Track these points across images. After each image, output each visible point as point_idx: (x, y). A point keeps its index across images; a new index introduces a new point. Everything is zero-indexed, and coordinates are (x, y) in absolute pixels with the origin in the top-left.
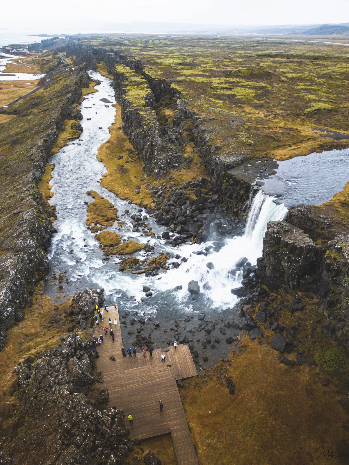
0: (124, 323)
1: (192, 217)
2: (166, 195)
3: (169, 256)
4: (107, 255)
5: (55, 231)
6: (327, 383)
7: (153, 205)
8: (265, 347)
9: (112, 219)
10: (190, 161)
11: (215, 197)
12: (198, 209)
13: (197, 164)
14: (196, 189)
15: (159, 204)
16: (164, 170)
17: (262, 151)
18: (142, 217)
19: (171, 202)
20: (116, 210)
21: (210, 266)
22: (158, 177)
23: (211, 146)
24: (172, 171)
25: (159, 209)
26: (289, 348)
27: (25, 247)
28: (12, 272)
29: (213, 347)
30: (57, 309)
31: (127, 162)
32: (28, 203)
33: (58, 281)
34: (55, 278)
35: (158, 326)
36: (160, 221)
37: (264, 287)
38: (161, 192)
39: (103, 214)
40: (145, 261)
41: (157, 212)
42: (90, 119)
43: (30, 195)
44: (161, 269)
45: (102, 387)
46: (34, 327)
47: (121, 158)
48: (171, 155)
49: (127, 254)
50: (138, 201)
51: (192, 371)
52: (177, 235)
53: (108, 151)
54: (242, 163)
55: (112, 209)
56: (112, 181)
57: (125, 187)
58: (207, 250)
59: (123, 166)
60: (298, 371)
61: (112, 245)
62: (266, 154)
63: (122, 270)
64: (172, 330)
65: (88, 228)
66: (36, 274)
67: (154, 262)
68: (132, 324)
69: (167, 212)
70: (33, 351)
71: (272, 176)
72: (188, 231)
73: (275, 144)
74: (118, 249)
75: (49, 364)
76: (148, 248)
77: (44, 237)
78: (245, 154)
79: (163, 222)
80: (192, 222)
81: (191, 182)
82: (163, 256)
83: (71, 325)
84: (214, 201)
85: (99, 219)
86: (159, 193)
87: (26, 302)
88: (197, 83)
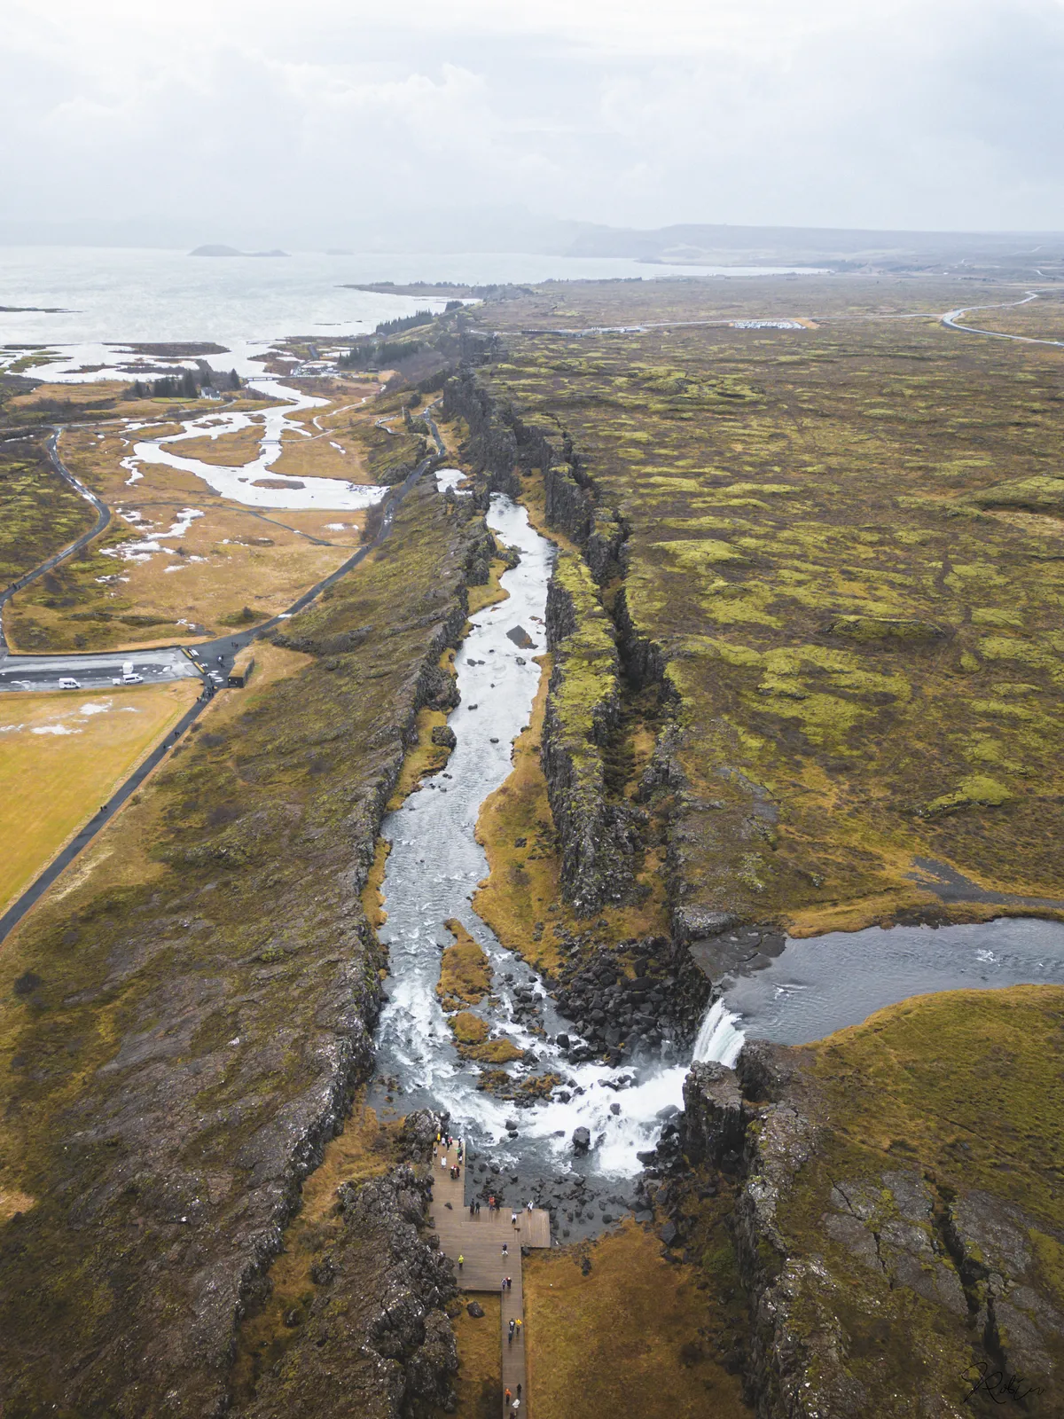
0: (471, 1167)
1: (616, 1014)
2: (585, 957)
3: (559, 1079)
4: (462, 1058)
5: (386, 1000)
6: (703, 1287)
7: (559, 971)
8: (651, 1235)
9: (481, 989)
10: (645, 892)
11: (670, 982)
12: (631, 999)
13: (656, 902)
14: (640, 958)
15: (568, 973)
16: (591, 904)
17: (771, 908)
18: (533, 993)
19: (590, 974)
20: (490, 971)
21: (616, 1109)
22: (578, 914)
23: (682, 878)
24: (607, 908)
25: (566, 983)
26: (677, 1241)
27: (350, 1029)
28: (335, 1065)
29: (582, 1222)
30: (383, 1129)
31: (532, 858)
32: (350, 945)
33: (386, 1088)
34: (382, 1082)
35: (515, 1180)
36: (564, 1010)
37: (686, 1158)
38: (577, 948)
39: (465, 977)
40: (519, 1081)
41: (559, 991)
42: (476, 707)
43: (354, 928)
44: (541, 1099)
45: (433, 1232)
46: (355, 1146)
47: (521, 843)
48: (611, 876)
49: (493, 1062)
50: (533, 958)
51: (544, 1240)
52: (584, 1043)
53: (500, 821)
54: (723, 931)
55: (485, 967)
56: (494, 900)
57: (516, 920)
58: (622, 1081)
59: (521, 866)
60: (678, 1270)
61: (471, 1043)
62: (777, 917)
63: (481, 1088)
64: (533, 1189)
65: (439, 1001)
66: (358, 1071)
67: (532, 1084)
68: (481, 1171)
69: (580, 992)
70: (355, 1175)
71: (757, 973)
72: (603, 1040)
73: (807, 895)
74: (480, 1052)
75: (379, 1189)
76: (528, 1059)
77: (370, 1010)
78: (735, 912)
79: (567, 1012)
80: (613, 1024)
81: (634, 941)
82: (549, 1078)
83: (401, 1155)
84: (664, 990)
85: (460, 986)
86: (573, 951)
87: (347, 1111)
88: (730, 665)
